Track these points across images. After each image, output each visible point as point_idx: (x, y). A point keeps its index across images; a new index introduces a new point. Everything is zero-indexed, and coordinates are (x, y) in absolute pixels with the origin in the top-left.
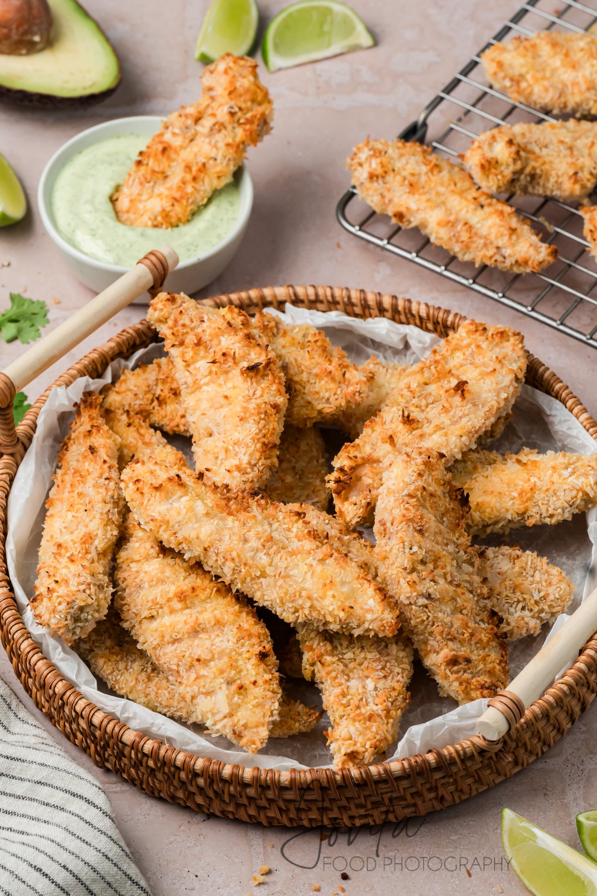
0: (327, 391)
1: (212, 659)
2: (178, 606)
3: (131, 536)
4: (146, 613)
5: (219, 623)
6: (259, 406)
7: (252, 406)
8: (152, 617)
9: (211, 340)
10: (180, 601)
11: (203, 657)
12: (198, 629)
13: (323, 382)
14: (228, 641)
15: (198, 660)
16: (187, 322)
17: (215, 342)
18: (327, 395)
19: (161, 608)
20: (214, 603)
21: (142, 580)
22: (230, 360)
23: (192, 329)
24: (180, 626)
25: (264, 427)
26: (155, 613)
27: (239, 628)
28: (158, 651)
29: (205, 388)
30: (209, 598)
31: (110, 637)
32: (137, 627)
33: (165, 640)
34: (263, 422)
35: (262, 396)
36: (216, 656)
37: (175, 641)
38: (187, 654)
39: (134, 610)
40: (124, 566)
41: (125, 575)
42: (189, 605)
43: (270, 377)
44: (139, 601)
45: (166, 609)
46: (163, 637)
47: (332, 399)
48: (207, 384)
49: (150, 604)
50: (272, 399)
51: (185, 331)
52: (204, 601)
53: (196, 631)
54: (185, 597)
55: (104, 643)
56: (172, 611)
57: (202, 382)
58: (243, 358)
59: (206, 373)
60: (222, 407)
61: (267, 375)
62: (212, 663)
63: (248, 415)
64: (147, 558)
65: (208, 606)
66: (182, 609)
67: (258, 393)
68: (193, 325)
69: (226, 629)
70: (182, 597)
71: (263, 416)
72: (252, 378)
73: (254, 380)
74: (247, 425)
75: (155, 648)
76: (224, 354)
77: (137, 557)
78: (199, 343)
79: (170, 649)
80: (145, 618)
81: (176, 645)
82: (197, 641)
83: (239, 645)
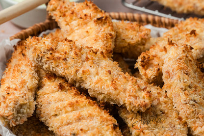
0: (132, 35)
1: (89, 130)
2: (69, 109)
3: (44, 85)
4: (53, 113)
5: (91, 116)
6: (103, 35)
7: (100, 35)
8: (56, 115)
9: (78, 12)
10: (71, 106)
11: (84, 128)
12: (80, 118)
13: (129, 32)
14: (96, 123)
15: (82, 130)
16: (67, 6)
17: (80, 12)
18: (132, 36)
19: (61, 110)
20: (88, 108)
21: (50, 101)
22: (88, 17)
23: (69, 9)
24: (71, 117)
25: (106, 44)
26: (57, 113)
27: (101, 117)
28: (60, 129)
29: (76, 31)
30: (85, 106)
31: (33, 130)
32: (49, 120)
33: (64, 123)
34: (105, 42)
35: (104, 31)
36: (90, 129)
37: (69, 124)
38: (75, 129)
39: (47, 112)
40: (41, 96)
41: (42, 99)
42: (75, 109)
43: (108, 24)
44: (49, 108)
45: (63, 111)
46: (62, 122)
47: (134, 38)
48: (77, 30)
49: (55, 109)
50: (109, 32)
51: (66, 10)
52: (82, 107)
53: (79, 119)
54: (73, 104)
55: (30, 133)
56: (66, 112)
57: (75, 29)
58: (94, 17)
59: (77, 25)
60: (85, 37)
61: (106, 23)
62: (89, 132)
63: (98, 38)
64: (53, 92)
65: (85, 109)
66: (72, 111)
67: (103, 30)
68: (69, 7)
69: (94, 118)
70: (71, 105)
71: (105, 39)
72: (99, 24)
73: (100, 25)
74: (98, 43)
75: (58, 128)
76: (85, 15)
77: (48, 92)
78: (73, 13)
79: (66, 128)
80: (53, 116)
81: (69, 125)
82: (80, 123)
83: (102, 124)
